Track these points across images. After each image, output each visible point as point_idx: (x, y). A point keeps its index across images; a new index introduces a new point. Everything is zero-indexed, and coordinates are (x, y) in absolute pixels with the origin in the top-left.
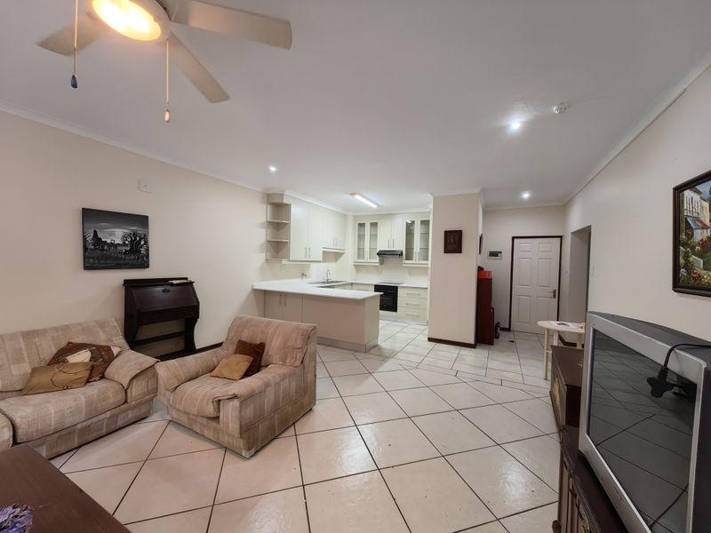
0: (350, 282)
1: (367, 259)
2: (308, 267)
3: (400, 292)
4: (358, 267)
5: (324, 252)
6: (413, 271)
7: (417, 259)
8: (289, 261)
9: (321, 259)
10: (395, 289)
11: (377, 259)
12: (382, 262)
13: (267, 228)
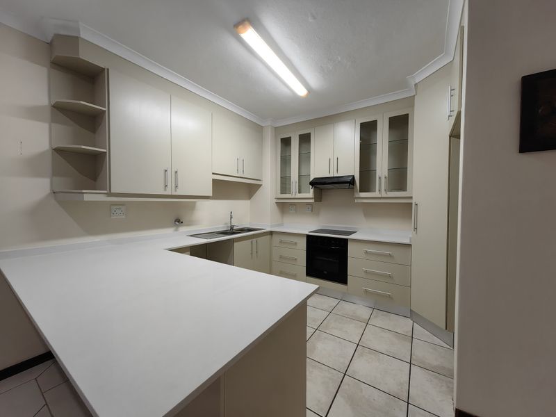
0: (269, 229)
1: (294, 193)
2: (192, 207)
3: (352, 250)
4: (284, 207)
5: (214, 181)
6: (374, 210)
7: (381, 190)
8: (110, 194)
9: (210, 194)
10: (345, 243)
11: (310, 193)
12: (319, 197)
13: (53, 120)
